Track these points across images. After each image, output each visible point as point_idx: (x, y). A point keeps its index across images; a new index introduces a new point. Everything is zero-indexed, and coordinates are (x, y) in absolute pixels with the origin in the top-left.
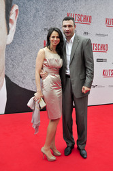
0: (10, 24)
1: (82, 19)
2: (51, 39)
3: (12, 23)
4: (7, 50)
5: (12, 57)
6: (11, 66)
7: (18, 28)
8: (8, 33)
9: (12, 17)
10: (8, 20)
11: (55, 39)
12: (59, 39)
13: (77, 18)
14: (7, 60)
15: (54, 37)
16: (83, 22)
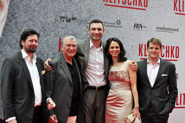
7: (11, 16)
15: (113, 48)
16: (132, 6)
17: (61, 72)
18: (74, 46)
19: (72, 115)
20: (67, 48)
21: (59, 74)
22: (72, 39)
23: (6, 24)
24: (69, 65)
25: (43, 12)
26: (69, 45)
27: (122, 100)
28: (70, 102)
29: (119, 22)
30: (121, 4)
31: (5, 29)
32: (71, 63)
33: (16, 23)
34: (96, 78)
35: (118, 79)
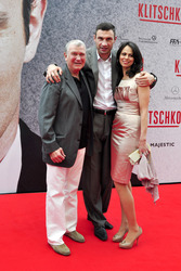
0: (31, 26)
1: (168, 14)
2: (122, 57)
3: (35, 23)
4: (23, 74)
5: (33, 86)
6: (30, 103)
7: (46, 33)
8: (27, 42)
9: (36, 12)
10: (27, 19)
11: (127, 57)
12: (131, 59)
13: (158, 13)
14: (23, 91)
15: (125, 54)
16: (168, 20)
17: (68, 92)
18: (81, 54)
19: (81, 147)
20: (72, 57)
21: (65, 95)
22: (79, 45)
23: (41, 41)
24: (75, 79)
25: (76, 28)
26: (75, 54)
27: (124, 128)
28: (80, 131)
30: (157, 19)
32: (77, 77)
33: (50, 40)
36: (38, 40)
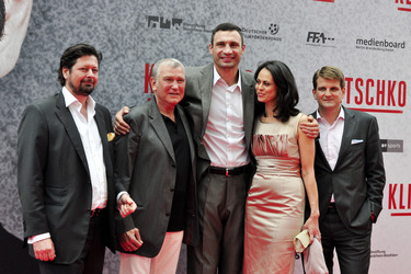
7: (41, 14)
17: (151, 135)
18: (180, 80)
19: (173, 228)
20: (166, 84)
21: (147, 141)
22: (176, 66)
23: (30, 33)
24: (167, 120)
25: (109, 6)
26: (170, 79)
28: (170, 201)
29: (274, 29)
31: (26, 42)
32: (172, 118)
33: (51, 30)
34: (225, 150)
35: (273, 153)
36: (24, 30)
